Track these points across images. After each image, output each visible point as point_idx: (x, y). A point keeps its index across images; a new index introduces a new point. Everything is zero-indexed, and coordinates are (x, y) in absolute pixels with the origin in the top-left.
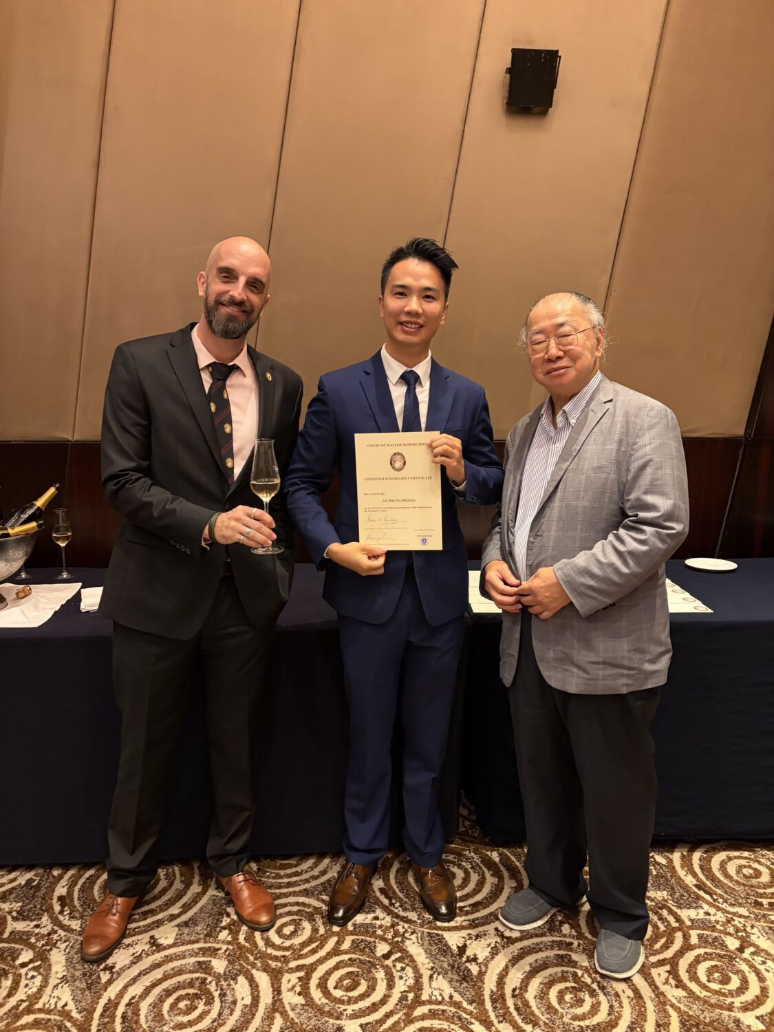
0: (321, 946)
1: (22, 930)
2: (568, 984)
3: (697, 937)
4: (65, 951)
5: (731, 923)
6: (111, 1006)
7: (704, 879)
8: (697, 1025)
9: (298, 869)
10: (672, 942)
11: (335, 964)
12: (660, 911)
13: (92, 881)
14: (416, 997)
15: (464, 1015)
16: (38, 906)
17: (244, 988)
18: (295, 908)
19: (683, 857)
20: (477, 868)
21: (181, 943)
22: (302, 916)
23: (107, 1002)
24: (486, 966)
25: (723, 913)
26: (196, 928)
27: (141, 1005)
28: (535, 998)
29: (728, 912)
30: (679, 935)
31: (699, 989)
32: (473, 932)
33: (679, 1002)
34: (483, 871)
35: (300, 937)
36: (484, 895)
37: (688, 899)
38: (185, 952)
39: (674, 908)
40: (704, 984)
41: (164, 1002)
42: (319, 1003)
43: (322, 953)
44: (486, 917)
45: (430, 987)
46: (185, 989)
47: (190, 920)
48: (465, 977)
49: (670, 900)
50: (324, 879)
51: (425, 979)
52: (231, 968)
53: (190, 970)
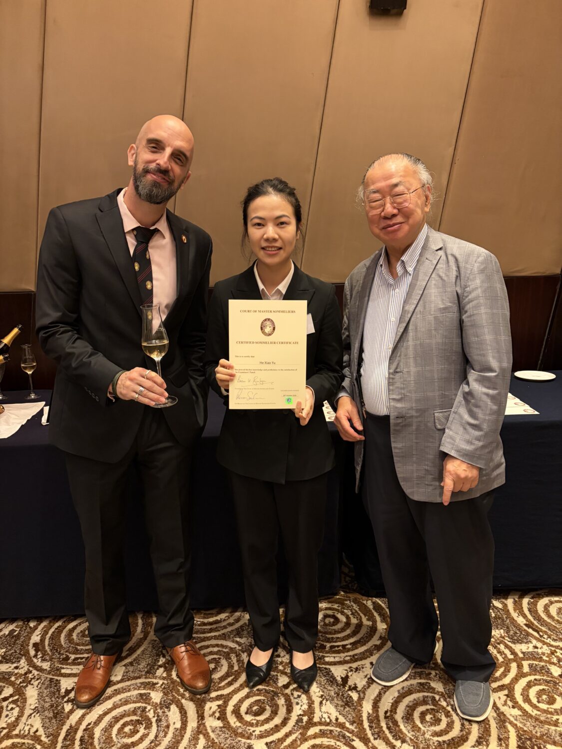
0: (235, 680)
1: (5, 671)
2: (429, 707)
3: (528, 666)
4: (37, 687)
5: (554, 655)
6: (73, 730)
7: (532, 620)
8: (530, 739)
9: (218, 618)
10: (509, 671)
11: (246, 694)
12: (498, 646)
13: (60, 630)
14: (309, 720)
15: (348, 734)
16: (18, 651)
17: (176, 715)
18: (216, 649)
19: (515, 602)
20: (356, 614)
21: (127, 679)
22: (220, 655)
23: (69, 728)
24: (364, 693)
25: (547, 646)
26: (139, 666)
27: (95, 730)
28: (402, 718)
29: (552, 646)
30: (514, 666)
31: (531, 708)
32: (354, 665)
33: (516, 720)
34: (361, 616)
35: (219, 673)
36: (362, 636)
37: (520, 635)
38: (130, 686)
39: (510, 644)
40: (535, 705)
41: (113, 727)
42: (234, 726)
43: (236, 685)
44: (363, 653)
45: (320, 711)
46: (129, 716)
47: (134, 661)
48: (348, 703)
49: (507, 637)
50: (238, 625)
51: (316, 705)
52: (165, 698)
53: (134, 701)
